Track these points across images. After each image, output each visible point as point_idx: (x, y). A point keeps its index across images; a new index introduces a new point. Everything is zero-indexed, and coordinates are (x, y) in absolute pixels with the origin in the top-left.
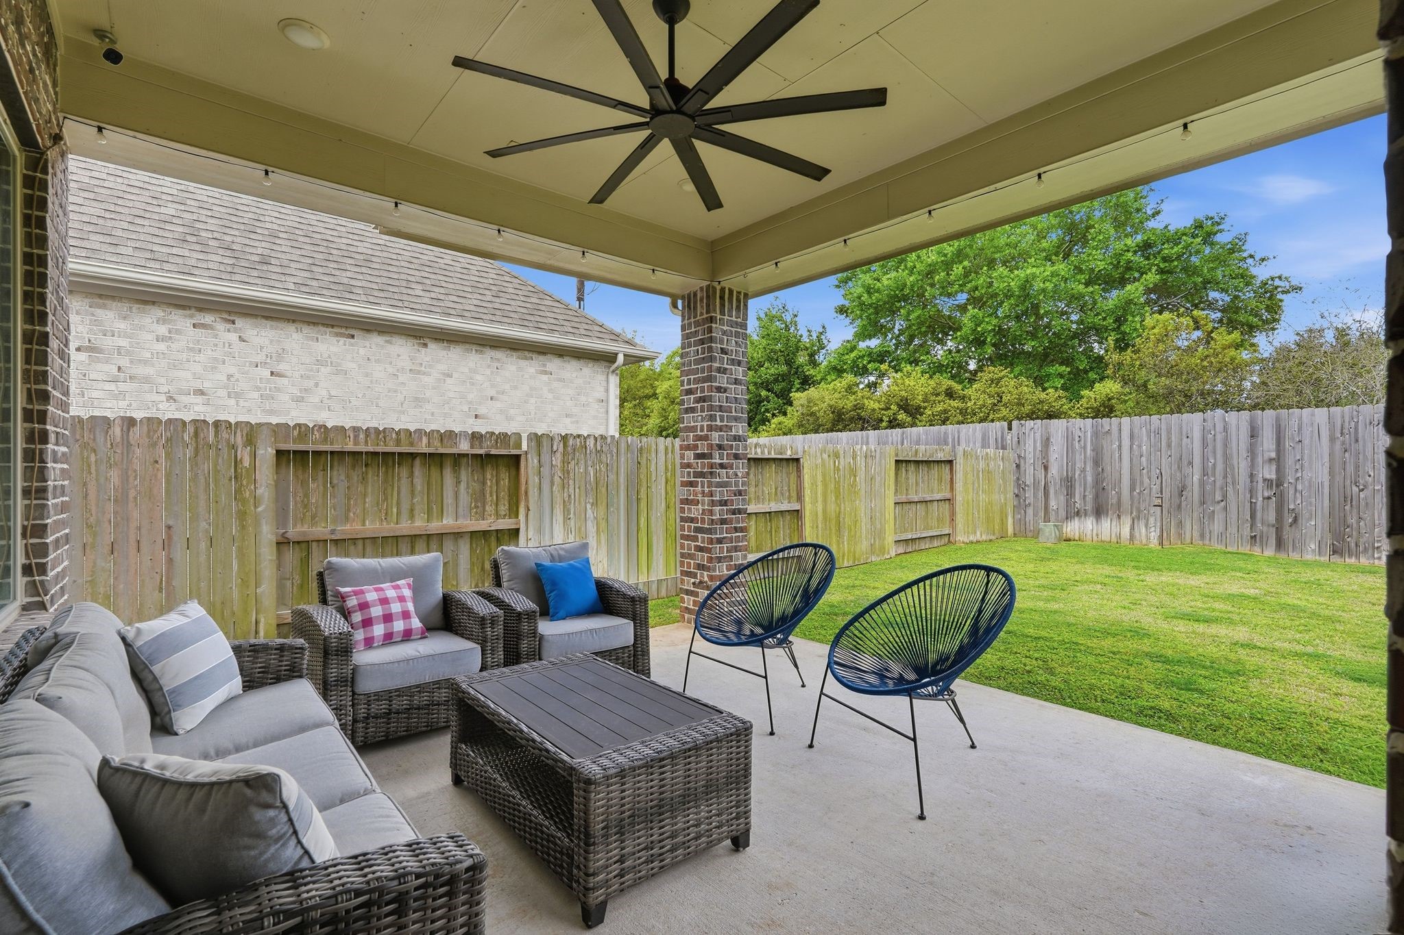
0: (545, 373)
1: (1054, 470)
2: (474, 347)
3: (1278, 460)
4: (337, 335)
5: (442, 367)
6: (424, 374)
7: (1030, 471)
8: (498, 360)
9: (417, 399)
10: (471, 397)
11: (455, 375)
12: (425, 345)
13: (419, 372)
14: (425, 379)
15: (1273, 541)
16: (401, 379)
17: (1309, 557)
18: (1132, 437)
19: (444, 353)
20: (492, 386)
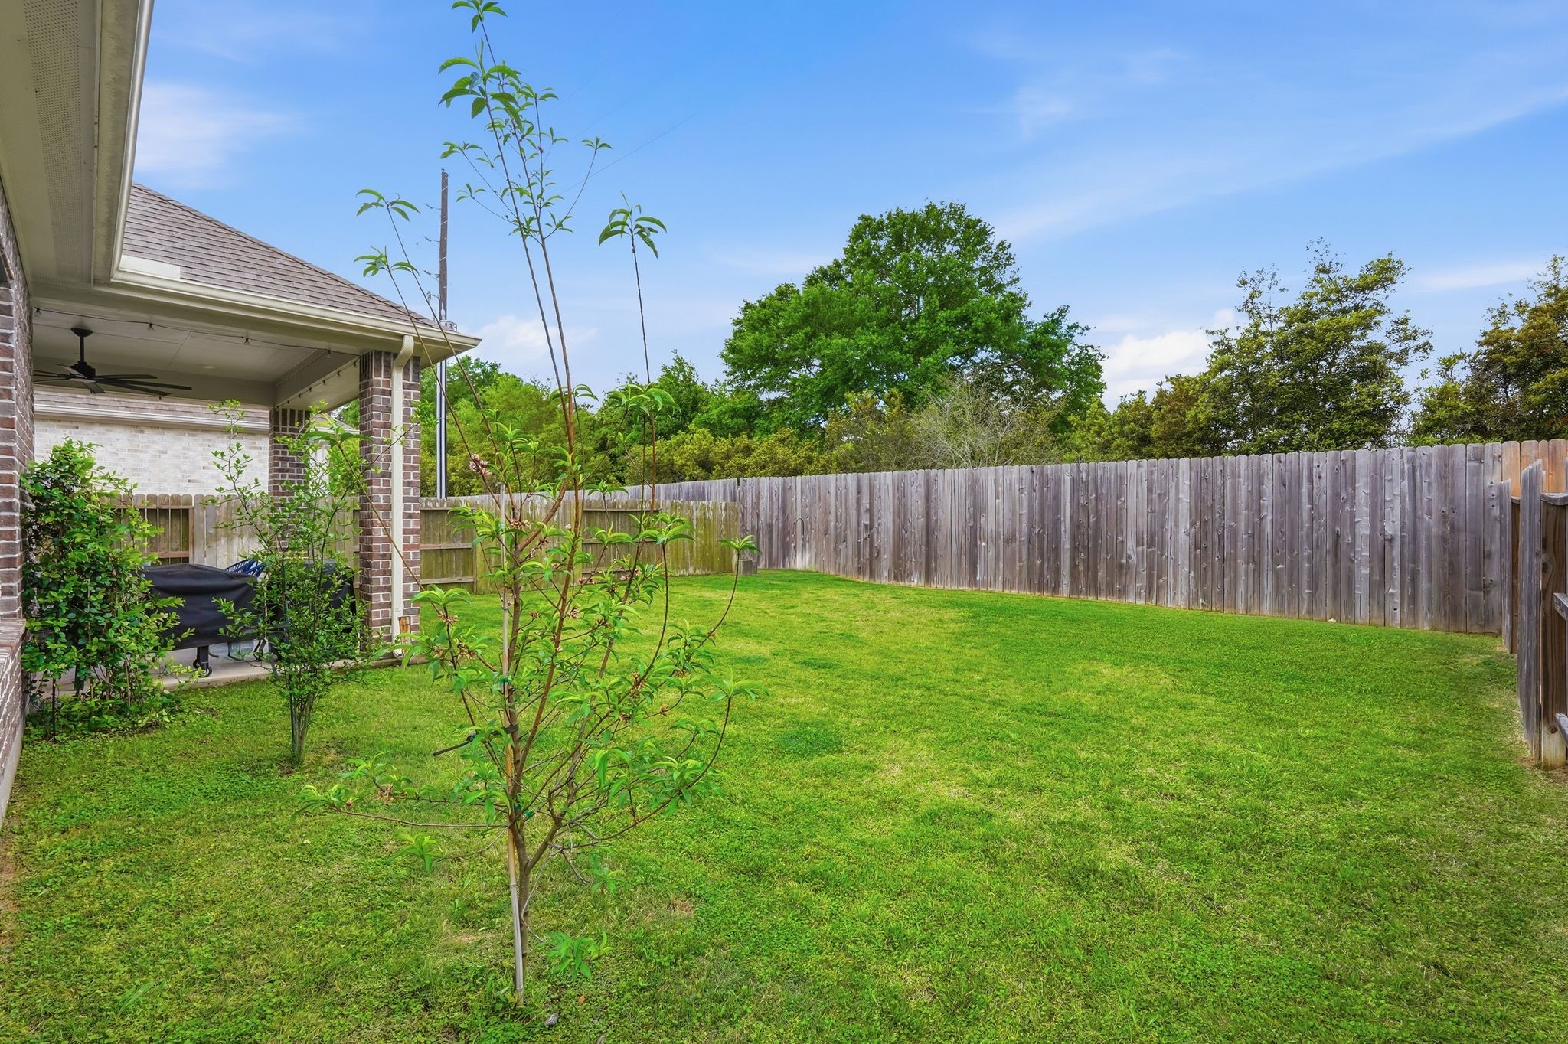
0: (256, 448)
1: (762, 518)
2: (187, 432)
3: (870, 511)
4: (63, 427)
5: (158, 447)
6: (141, 452)
7: (749, 518)
8: (210, 440)
9: (135, 470)
10: (184, 467)
11: (169, 452)
12: (142, 432)
13: (136, 451)
14: (142, 456)
15: (868, 572)
16: (120, 455)
17: (884, 582)
18: (802, 492)
19: (159, 436)
20: (204, 459)
